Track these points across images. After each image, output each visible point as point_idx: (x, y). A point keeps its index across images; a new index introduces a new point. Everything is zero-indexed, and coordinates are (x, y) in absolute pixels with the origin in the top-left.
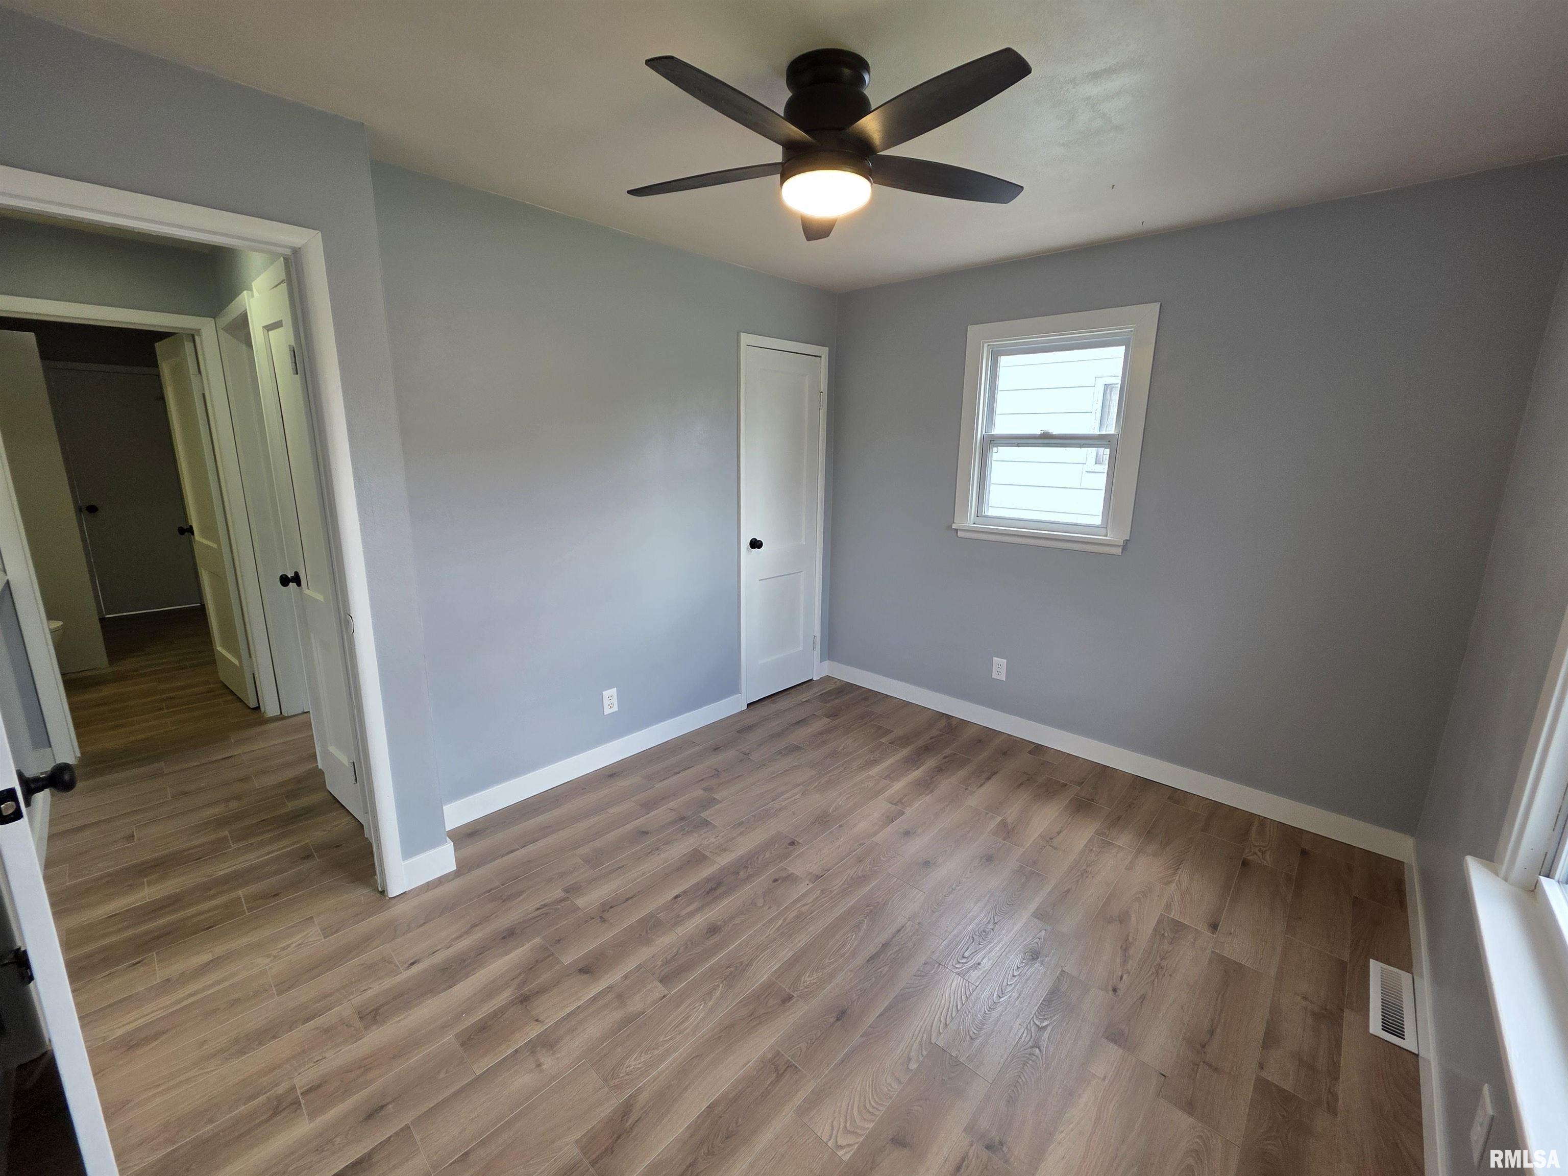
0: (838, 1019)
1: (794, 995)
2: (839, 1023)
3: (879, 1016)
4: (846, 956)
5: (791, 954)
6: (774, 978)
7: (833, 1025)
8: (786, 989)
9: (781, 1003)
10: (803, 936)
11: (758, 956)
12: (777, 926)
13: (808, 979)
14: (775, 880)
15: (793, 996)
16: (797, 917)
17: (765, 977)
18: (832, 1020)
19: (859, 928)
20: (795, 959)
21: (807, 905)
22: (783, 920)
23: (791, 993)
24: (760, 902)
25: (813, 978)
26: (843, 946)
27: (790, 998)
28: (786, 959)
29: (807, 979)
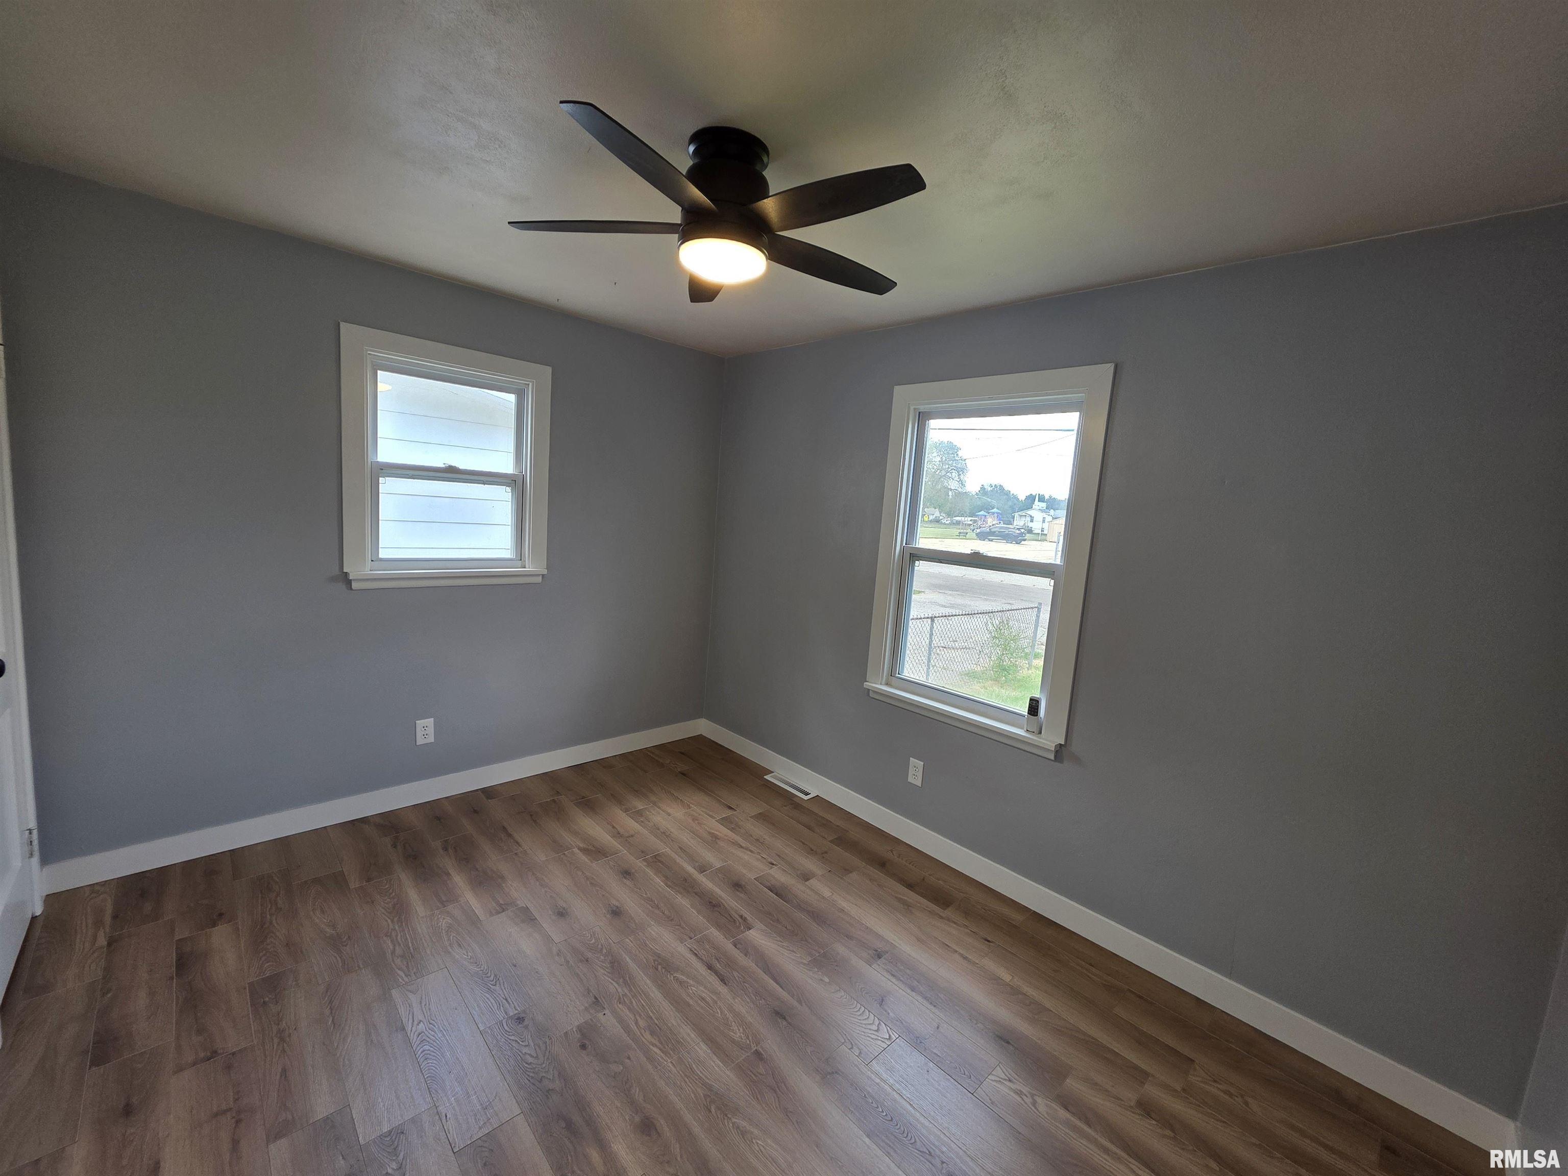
0: (785, 1018)
1: (754, 1049)
2: (787, 1018)
3: (783, 989)
4: (715, 999)
5: (704, 1047)
6: (733, 1065)
7: (789, 1023)
8: (747, 1055)
9: (763, 1062)
10: (681, 1030)
11: (700, 1078)
12: (662, 1054)
13: (739, 1034)
14: (583, 1047)
15: (756, 1050)
16: (652, 1033)
17: (728, 1073)
18: (785, 1023)
19: (683, 982)
20: (711, 1041)
21: (637, 1020)
22: (653, 1047)
23: (752, 1051)
24: (616, 1068)
25: (737, 1031)
26: (703, 999)
27: (758, 1054)
28: (709, 1051)
29: (737, 1034)
